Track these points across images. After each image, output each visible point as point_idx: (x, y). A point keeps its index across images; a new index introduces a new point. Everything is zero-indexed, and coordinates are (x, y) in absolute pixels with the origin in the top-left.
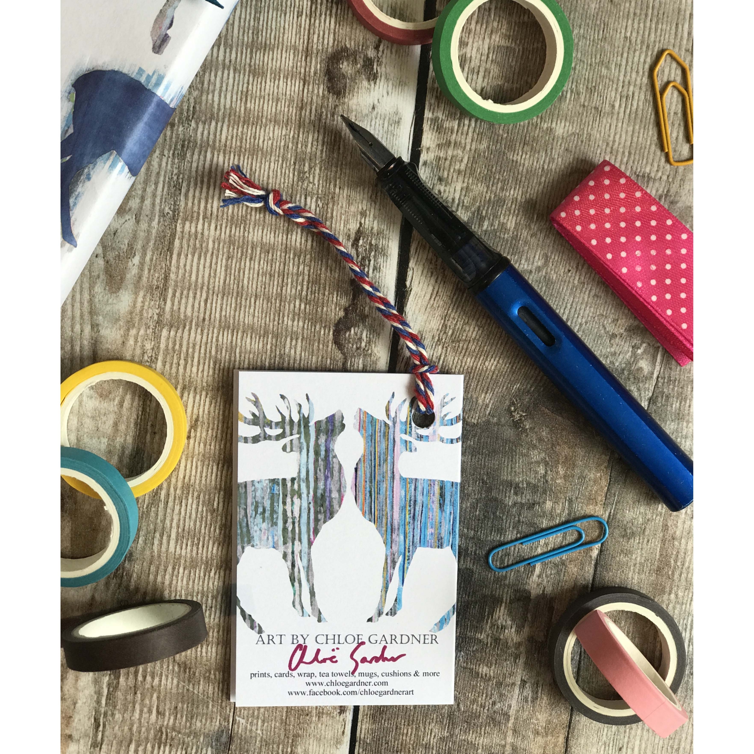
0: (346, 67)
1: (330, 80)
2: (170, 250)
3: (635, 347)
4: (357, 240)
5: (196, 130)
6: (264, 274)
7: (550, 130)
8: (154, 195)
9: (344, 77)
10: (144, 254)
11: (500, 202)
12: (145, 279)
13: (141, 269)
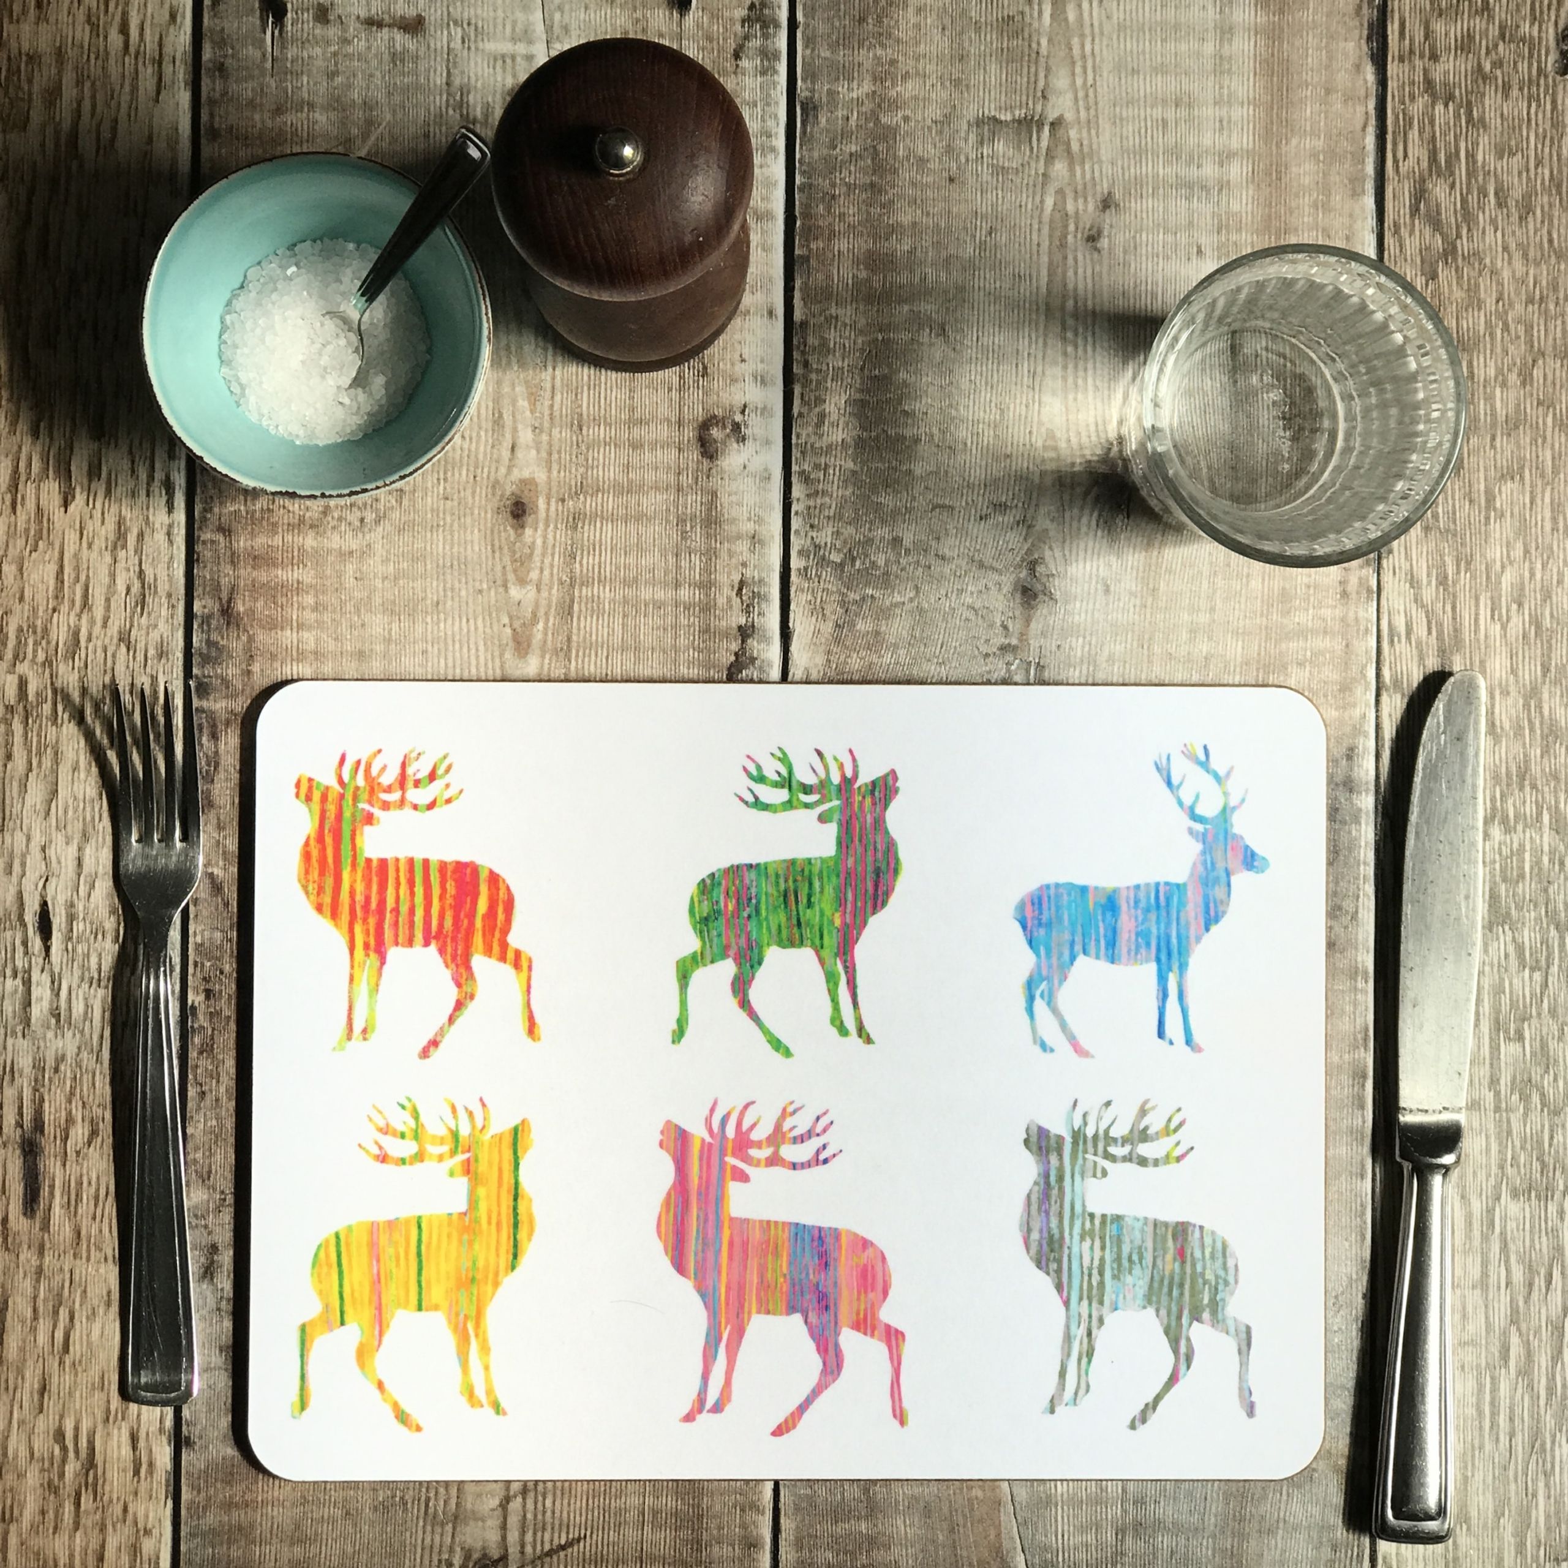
0: (715, 433)
1: (702, 446)
2: (570, 614)
3: (1008, 664)
4: (740, 589)
5: (585, 502)
6: (658, 628)
7: (910, 472)
8: (552, 566)
9: (715, 441)
10: (547, 620)
11: (870, 541)
12: (549, 642)
13: (546, 634)
